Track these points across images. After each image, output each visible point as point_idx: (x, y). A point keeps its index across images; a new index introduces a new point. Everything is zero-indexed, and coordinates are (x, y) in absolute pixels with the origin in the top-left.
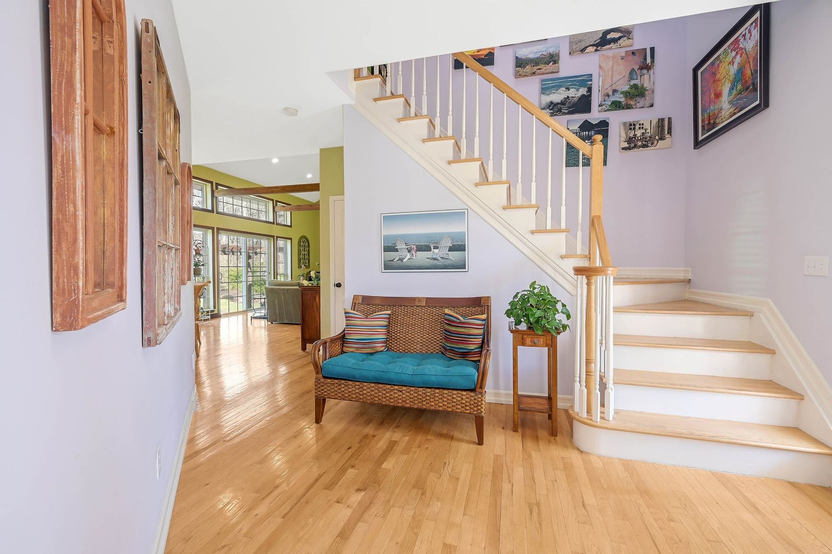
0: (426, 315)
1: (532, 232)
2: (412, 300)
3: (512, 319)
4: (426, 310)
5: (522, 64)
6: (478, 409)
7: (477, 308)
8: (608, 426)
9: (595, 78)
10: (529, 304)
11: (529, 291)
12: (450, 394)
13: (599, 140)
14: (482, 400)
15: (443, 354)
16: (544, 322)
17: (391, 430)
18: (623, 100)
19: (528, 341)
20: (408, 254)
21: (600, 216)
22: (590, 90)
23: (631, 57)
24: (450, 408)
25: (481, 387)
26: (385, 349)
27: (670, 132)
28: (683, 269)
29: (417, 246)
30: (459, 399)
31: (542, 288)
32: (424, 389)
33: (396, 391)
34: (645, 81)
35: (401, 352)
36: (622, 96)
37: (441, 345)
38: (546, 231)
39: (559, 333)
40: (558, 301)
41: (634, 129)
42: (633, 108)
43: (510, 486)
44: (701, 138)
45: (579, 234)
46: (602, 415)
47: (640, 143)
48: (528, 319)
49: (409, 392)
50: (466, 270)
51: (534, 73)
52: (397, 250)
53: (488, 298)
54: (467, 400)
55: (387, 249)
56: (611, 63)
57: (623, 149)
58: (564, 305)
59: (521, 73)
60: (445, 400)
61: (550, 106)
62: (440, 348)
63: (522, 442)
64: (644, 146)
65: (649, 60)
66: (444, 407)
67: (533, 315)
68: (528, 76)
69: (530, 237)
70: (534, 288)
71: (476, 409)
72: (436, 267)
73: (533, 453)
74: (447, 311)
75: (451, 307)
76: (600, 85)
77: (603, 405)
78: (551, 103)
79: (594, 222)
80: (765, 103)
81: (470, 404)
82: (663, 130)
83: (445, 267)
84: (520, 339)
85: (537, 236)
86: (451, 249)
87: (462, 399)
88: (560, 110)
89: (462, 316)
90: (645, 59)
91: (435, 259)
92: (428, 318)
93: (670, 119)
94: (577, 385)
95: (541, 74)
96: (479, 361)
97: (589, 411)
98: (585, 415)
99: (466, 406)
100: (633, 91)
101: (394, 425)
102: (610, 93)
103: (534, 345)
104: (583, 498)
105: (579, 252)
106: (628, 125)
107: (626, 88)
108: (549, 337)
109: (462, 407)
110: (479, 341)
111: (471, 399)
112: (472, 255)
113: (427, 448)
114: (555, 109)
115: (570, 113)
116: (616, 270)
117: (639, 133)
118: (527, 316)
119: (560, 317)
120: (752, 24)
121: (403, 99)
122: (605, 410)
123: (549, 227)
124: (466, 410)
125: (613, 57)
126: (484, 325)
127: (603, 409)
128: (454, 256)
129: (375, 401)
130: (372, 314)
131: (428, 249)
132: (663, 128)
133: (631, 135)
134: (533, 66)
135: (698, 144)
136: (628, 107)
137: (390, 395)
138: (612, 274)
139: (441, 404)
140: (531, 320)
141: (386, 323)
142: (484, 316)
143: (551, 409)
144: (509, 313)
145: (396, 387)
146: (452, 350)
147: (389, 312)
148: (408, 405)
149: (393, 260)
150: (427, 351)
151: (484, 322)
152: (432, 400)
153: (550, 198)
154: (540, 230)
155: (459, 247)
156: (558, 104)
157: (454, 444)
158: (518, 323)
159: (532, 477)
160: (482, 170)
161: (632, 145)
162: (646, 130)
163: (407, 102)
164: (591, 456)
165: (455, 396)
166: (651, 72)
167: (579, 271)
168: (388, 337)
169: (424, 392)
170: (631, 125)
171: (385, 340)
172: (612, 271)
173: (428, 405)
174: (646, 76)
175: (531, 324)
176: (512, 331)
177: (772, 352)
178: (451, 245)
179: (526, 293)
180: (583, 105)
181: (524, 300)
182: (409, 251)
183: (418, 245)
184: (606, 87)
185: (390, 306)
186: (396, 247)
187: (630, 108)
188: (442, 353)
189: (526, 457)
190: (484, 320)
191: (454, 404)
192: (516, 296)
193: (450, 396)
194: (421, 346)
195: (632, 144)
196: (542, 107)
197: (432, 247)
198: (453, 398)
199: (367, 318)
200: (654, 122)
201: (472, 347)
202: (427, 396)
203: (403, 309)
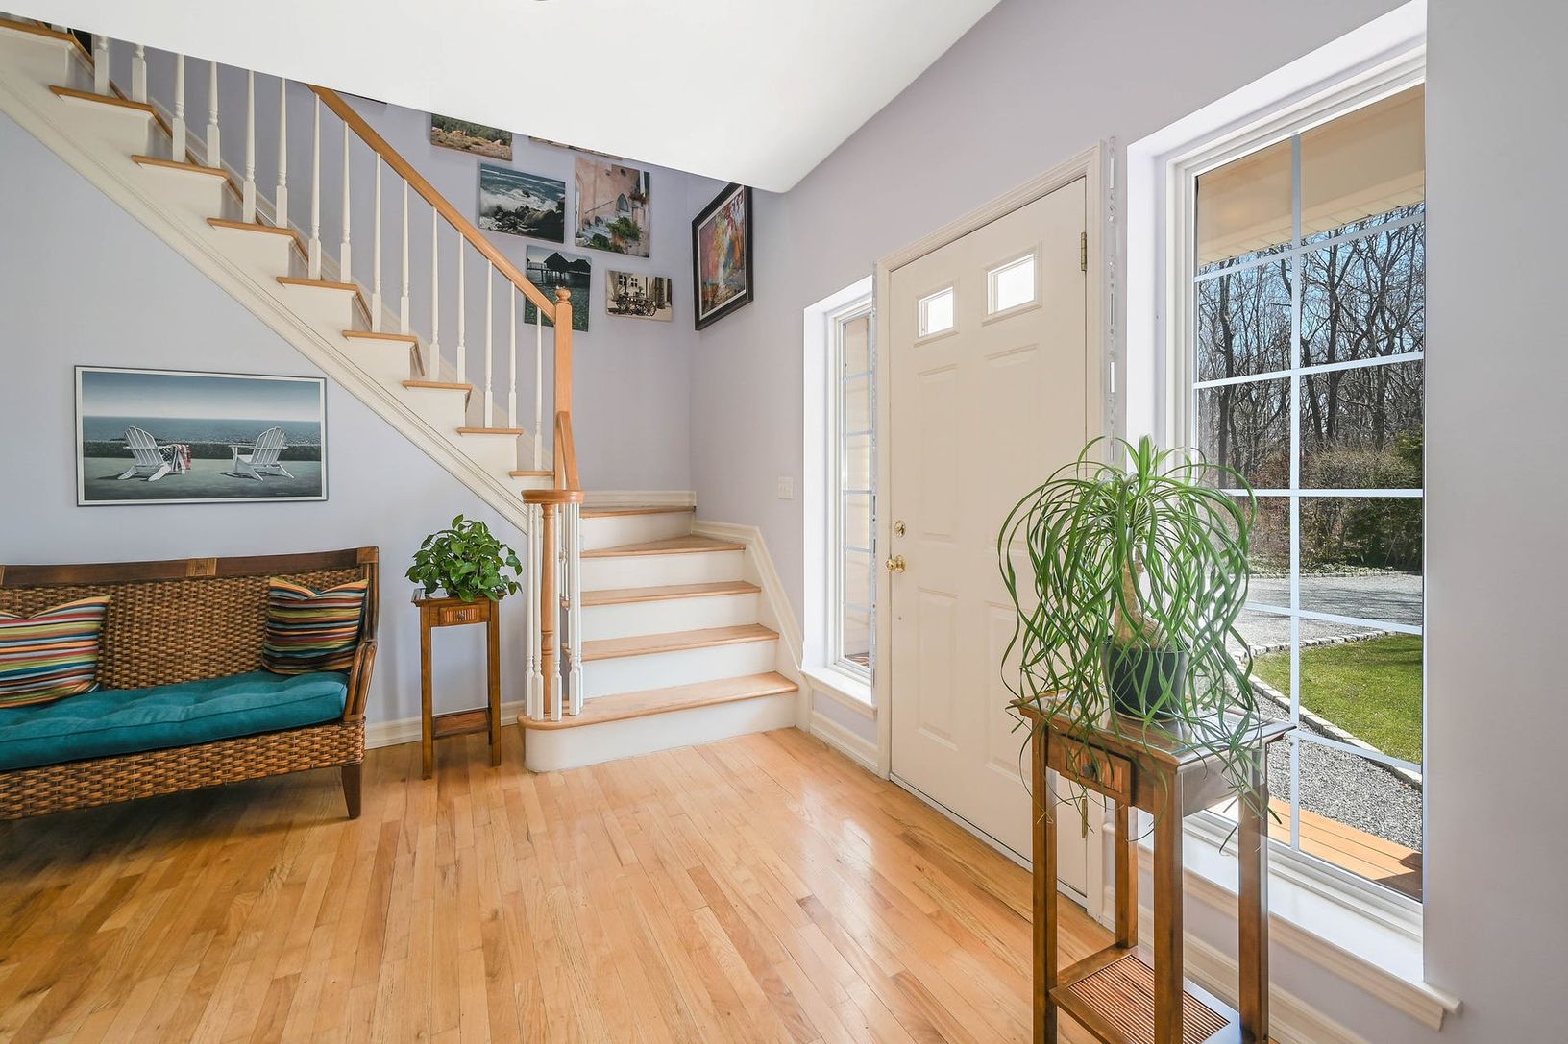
0: (218, 595)
1: (460, 432)
2: (181, 566)
3: (421, 585)
4: (219, 584)
5: (444, 123)
6: (349, 753)
7: (348, 571)
8: (573, 724)
9: (569, 189)
10: (452, 555)
11: (449, 531)
12: (285, 740)
13: (565, 298)
14: (357, 734)
15: (267, 671)
16: (476, 581)
17: (117, 860)
18: (609, 236)
19: (449, 616)
20: (165, 464)
21: (567, 413)
22: (561, 206)
23: (619, 176)
24: (284, 767)
25: (355, 711)
26: (90, 687)
27: (669, 299)
28: (688, 492)
29: (192, 447)
30: (306, 744)
31: (474, 527)
32: (217, 744)
33: (135, 767)
34: (638, 217)
35: (143, 687)
36: (608, 230)
37: (258, 655)
38: (484, 431)
39: (501, 597)
40: (502, 546)
41: (625, 284)
42: (623, 252)
43: (410, 856)
44: (702, 317)
45: (538, 438)
46: (566, 711)
47: (633, 307)
48: (449, 579)
49: (173, 761)
50: (324, 497)
51: (467, 148)
52: (130, 455)
53: (373, 550)
54: (325, 742)
55: (93, 450)
56: (592, 175)
57: (611, 310)
58: (511, 552)
59: (442, 138)
60: (272, 753)
61: (496, 214)
62: (258, 662)
63: (439, 791)
64: (638, 312)
65: (643, 190)
66: (269, 769)
67: (456, 571)
68: (455, 148)
69: (455, 439)
70: (462, 527)
71: (343, 754)
72: (244, 492)
73: (457, 801)
74: (274, 582)
75: (286, 573)
76: (578, 203)
77: (566, 698)
78: (499, 209)
79: (560, 421)
80: (750, 297)
81: (331, 748)
82: (661, 294)
83: (272, 492)
84: (433, 614)
85: (467, 438)
86: (284, 456)
87: (313, 743)
88: (514, 226)
89: (312, 588)
90: (638, 186)
91: (246, 476)
92: (225, 602)
93: (669, 280)
94: (530, 673)
95: (479, 153)
96: (349, 669)
97: (547, 711)
98: (541, 716)
99: (322, 753)
100: (623, 227)
101: (128, 848)
102: (592, 221)
103: (460, 620)
104: (528, 829)
105: (538, 466)
106: (617, 276)
107: (614, 221)
108: (485, 606)
109: (313, 758)
110: (352, 630)
111: (333, 739)
112: (336, 467)
113: (227, 860)
114: (507, 221)
115: (529, 234)
116: (582, 494)
117: (632, 291)
118: (445, 574)
119: (507, 571)
120: (739, 195)
121: (148, 116)
122: (570, 703)
123: (489, 425)
124: (321, 761)
125: (596, 167)
126: (364, 599)
127: (566, 704)
128: (292, 470)
129: (67, 804)
130: (43, 609)
131: (224, 453)
132: (661, 293)
133: (622, 292)
134: (466, 135)
135: (700, 325)
136: (617, 249)
137: (117, 780)
138: (577, 501)
139: (260, 766)
140: (453, 579)
141: (94, 626)
142: (363, 584)
143: (490, 724)
144: (413, 575)
145: (135, 758)
146: (288, 659)
147: (105, 599)
148: (172, 790)
149: (116, 478)
150: (222, 672)
151: (362, 595)
152: (238, 762)
153: (490, 376)
154: (473, 429)
155: (304, 450)
156: (509, 214)
157: (293, 836)
158: (431, 587)
159: (452, 832)
160: (360, 307)
161: (623, 308)
162: (641, 289)
163: (161, 122)
164: (550, 777)
165: (295, 741)
166: (646, 207)
167: (530, 497)
168: (101, 658)
169: (217, 750)
170: (620, 277)
171: (93, 665)
172: (576, 496)
173: (228, 776)
174: (639, 212)
175: (454, 587)
176: (418, 603)
177: (757, 589)
178: (285, 448)
179: (445, 535)
180: (550, 227)
181: (442, 547)
182: (168, 457)
183: (195, 445)
184: (586, 209)
185: (104, 585)
186: (126, 448)
187: (619, 252)
188: (263, 669)
189: (443, 808)
190: (363, 590)
191: (294, 757)
192: (426, 543)
193: (285, 743)
194: (205, 664)
195: (623, 306)
196: (483, 211)
197: (235, 450)
198: (292, 746)
199: (25, 619)
200: (651, 281)
201: (337, 644)
202: (224, 757)
203: (149, 589)
